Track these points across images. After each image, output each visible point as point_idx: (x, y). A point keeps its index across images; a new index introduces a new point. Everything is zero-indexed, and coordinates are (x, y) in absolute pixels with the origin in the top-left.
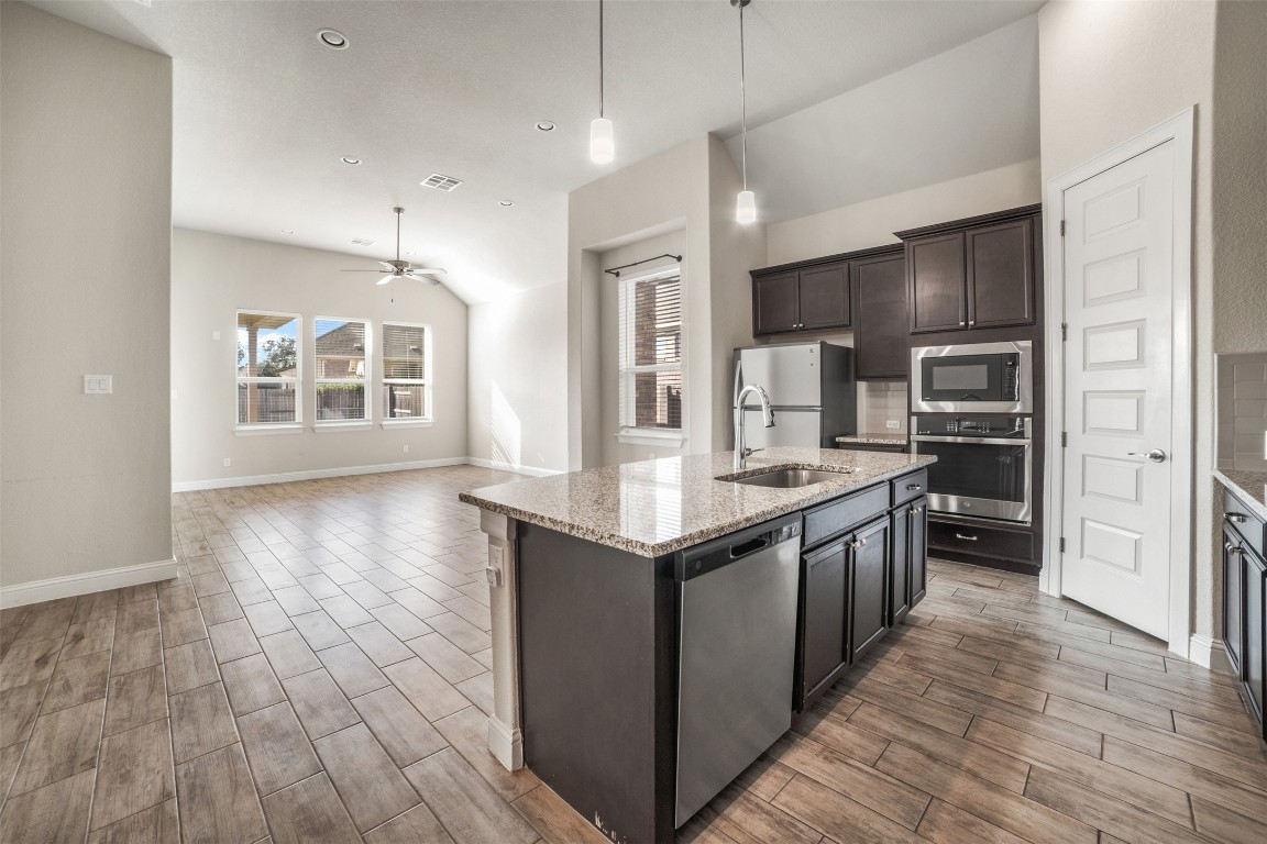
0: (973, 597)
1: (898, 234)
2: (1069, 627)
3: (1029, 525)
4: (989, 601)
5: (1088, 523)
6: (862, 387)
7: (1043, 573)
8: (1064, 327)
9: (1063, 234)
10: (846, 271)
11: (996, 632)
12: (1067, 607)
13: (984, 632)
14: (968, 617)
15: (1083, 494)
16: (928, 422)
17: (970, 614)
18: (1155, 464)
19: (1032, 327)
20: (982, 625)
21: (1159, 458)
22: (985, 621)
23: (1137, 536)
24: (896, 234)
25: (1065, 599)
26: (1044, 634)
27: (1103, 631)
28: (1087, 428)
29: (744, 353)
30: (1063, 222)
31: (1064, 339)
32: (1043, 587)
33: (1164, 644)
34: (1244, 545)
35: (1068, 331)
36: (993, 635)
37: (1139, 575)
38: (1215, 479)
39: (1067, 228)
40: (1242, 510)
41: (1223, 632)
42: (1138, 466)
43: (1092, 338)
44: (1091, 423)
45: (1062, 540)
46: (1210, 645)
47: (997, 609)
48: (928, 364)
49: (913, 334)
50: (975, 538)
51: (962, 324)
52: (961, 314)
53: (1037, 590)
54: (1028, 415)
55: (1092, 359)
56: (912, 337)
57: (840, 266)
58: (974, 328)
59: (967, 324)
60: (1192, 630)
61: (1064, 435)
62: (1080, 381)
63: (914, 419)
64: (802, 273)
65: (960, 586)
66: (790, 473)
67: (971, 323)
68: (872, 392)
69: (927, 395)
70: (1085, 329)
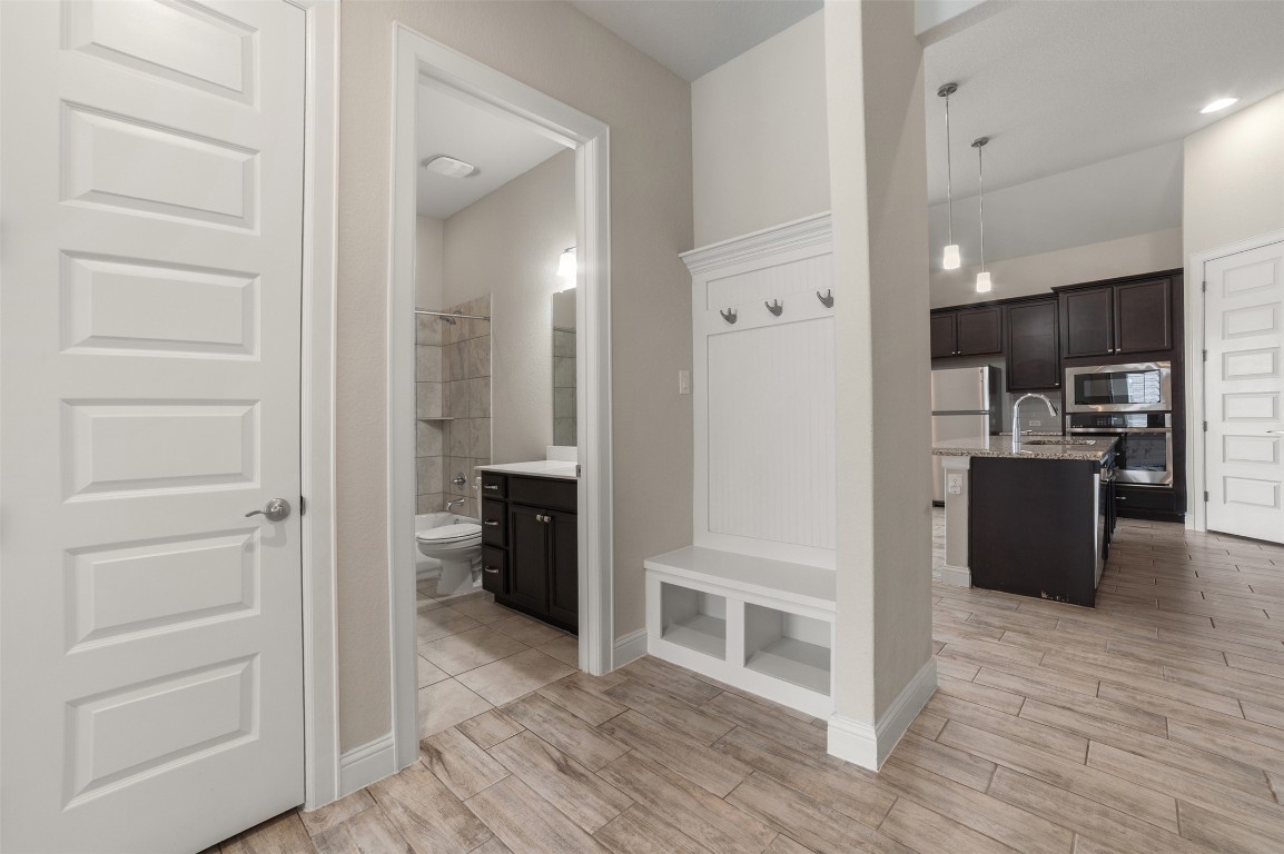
1: (1053, 288)
3: (1172, 485)
5: (1230, 479)
7: (1188, 516)
8: (1204, 352)
9: (1204, 291)
10: (998, 313)
15: (1224, 461)
16: (1081, 418)
19: (1171, 352)
23: (1276, 484)
25: (1210, 532)
28: (1226, 417)
30: (1204, 283)
32: (1188, 527)
35: (1208, 356)
37: (1279, 508)
39: (1208, 287)
42: (1276, 440)
43: (1231, 359)
44: (1230, 414)
45: (1206, 493)
49: (1067, 358)
50: (1124, 498)
51: (1110, 351)
52: (1109, 343)
53: (1183, 530)
54: (1167, 412)
55: (1231, 373)
56: (1065, 360)
57: (994, 309)
58: (1119, 353)
59: (1114, 351)
61: (1205, 424)
62: (1216, 388)
63: (1068, 417)
64: (959, 314)
67: (1118, 350)
69: (1080, 400)
70: (1223, 354)
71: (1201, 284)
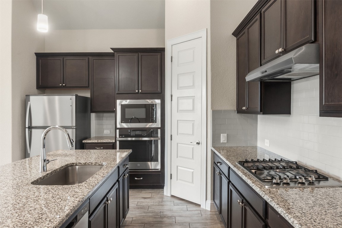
0: (144, 204)
1: (112, 49)
2: (175, 208)
3: (160, 170)
4: (149, 204)
5: (179, 168)
6: (93, 115)
7: (165, 188)
8: (172, 96)
9: (172, 62)
10: (87, 61)
11: (155, 218)
12: (173, 199)
13: (151, 219)
14: (144, 214)
15: (177, 157)
16: (124, 132)
17: (145, 213)
18: (197, 145)
19: (160, 94)
20: (150, 217)
21: (198, 143)
22: (150, 214)
23: (192, 171)
24: (111, 49)
25: (172, 196)
26: (169, 214)
27: (185, 206)
28: (178, 133)
29: (32, 98)
30: (172, 57)
31: (171, 100)
32: (165, 194)
33: (199, 205)
34: (221, 172)
35: (173, 97)
36: (155, 220)
37: (193, 184)
38: (212, 150)
39: (173, 59)
40: (220, 161)
41: (213, 198)
42: (193, 146)
43: (180, 101)
44: (179, 132)
45: (171, 175)
46: (210, 203)
47: (153, 207)
48: (123, 107)
49: (118, 94)
50: (142, 179)
51: (137, 91)
52: (136, 87)
53: (163, 195)
54: (159, 128)
55: (180, 109)
56: (117, 95)
57: (84, 58)
58: (141, 93)
60: (206, 199)
61: (171, 136)
62: (176, 116)
63: (118, 131)
64: (64, 58)
65: (138, 200)
66: (70, 168)
67: (140, 91)
68: (98, 118)
69: (124, 120)
70: (178, 98)
71: (171, 57)
